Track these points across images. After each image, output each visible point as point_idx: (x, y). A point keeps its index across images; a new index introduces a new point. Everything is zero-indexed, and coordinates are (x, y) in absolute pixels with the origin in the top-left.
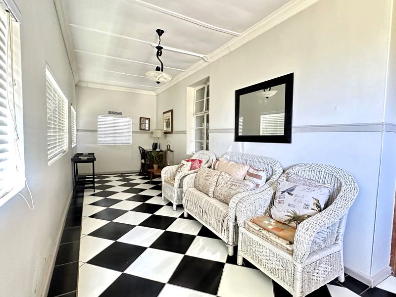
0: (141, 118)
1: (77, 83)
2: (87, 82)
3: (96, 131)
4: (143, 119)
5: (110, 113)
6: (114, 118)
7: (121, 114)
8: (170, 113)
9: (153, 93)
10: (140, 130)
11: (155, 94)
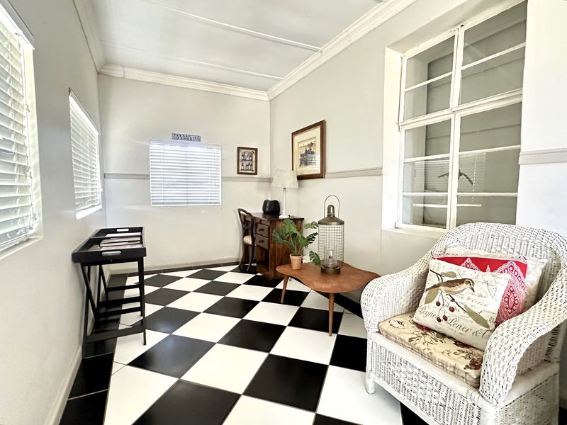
0: (239, 148)
1: (102, 68)
2: (123, 66)
3: (147, 177)
4: (243, 151)
5: (176, 137)
6: (184, 149)
7: (198, 139)
8: (318, 130)
9: (264, 96)
10: (239, 173)
11: (267, 99)
